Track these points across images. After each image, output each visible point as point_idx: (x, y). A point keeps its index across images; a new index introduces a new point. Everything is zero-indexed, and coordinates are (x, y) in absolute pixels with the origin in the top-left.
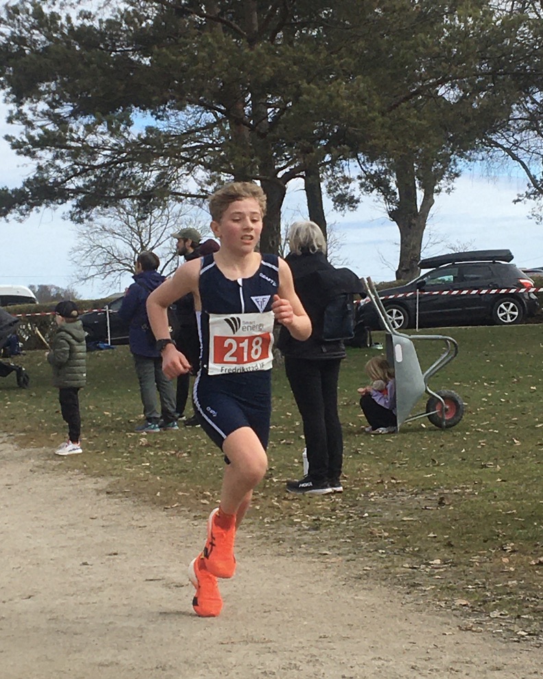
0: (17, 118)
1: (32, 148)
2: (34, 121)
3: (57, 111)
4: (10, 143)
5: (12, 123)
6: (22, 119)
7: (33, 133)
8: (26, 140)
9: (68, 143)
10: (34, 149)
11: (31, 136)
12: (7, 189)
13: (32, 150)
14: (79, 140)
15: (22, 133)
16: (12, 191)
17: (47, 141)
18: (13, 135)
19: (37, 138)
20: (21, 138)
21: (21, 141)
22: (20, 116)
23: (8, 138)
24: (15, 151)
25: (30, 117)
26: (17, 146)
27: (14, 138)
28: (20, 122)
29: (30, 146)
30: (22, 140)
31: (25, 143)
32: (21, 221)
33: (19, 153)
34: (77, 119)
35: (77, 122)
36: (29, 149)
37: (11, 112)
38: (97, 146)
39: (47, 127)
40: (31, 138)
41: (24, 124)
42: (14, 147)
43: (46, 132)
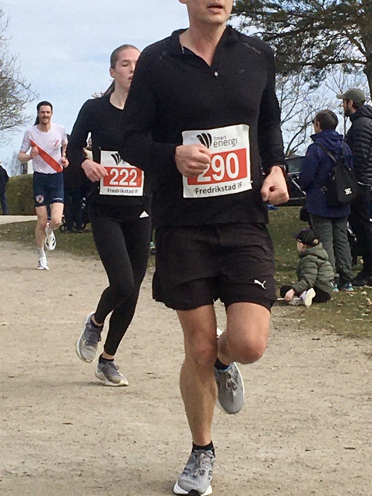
9: (264, 8)
14: (275, 6)
17: (244, 6)
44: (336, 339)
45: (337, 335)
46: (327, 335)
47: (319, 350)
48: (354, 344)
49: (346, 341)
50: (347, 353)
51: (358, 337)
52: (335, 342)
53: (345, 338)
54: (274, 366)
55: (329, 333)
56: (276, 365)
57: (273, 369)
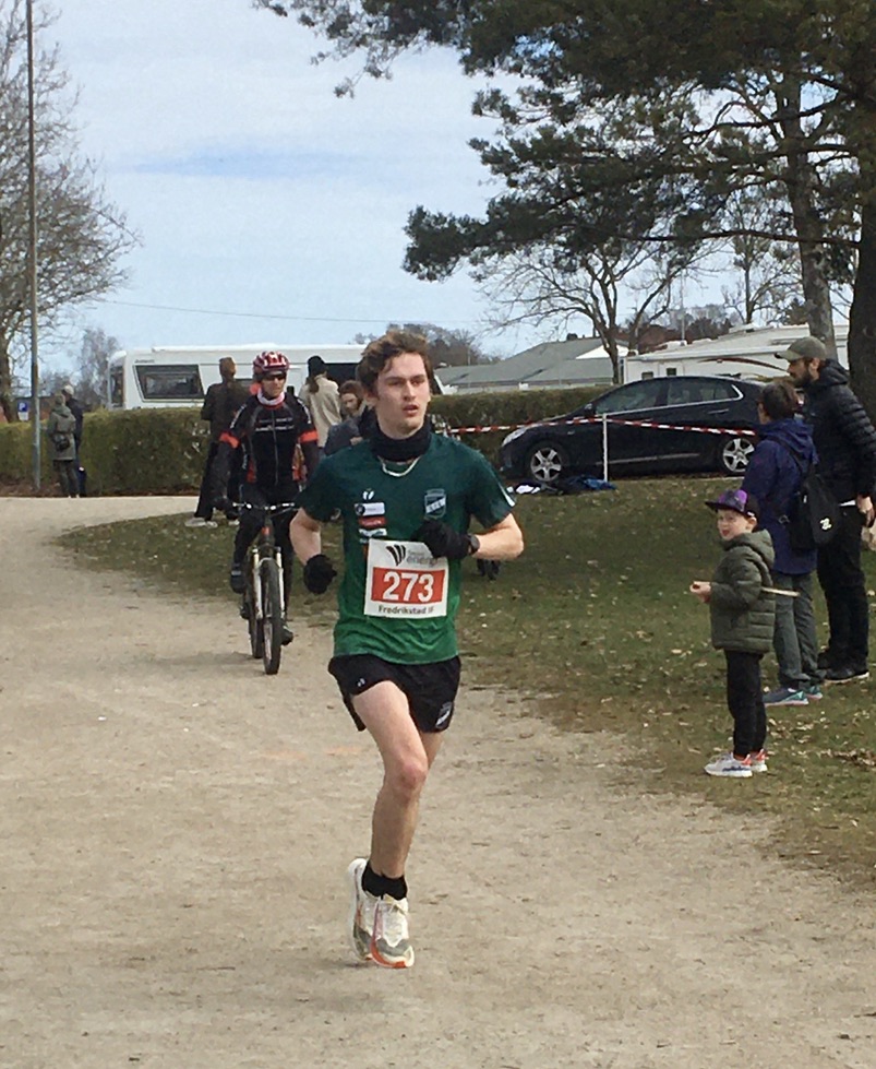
0: (492, 107)
1: (519, 163)
2: (519, 110)
3: (558, 90)
4: (480, 153)
5: (481, 114)
6: (500, 107)
7: (518, 133)
8: (508, 147)
9: (583, 154)
10: (523, 165)
11: (518, 139)
12: (452, 220)
14: (599, 148)
15: (499, 133)
16: (460, 221)
17: (546, 151)
18: (485, 139)
19: (528, 146)
20: (498, 143)
21: (499, 149)
22: (495, 100)
23: (476, 144)
24: (489, 166)
25: (514, 101)
26: (498, 161)
27: (487, 144)
28: (496, 114)
29: (514, 158)
30: (502, 148)
31: (507, 152)
32: (479, 278)
34: (591, 105)
35: (593, 110)
37: (480, 94)
39: (541, 122)
40: (517, 144)
41: (502, 116)
42: (486, 160)
43: (545, 132)
44: (711, 815)
45: (715, 806)
46: (700, 805)
47: (685, 839)
48: (743, 826)
49: (730, 819)
50: (729, 847)
51: (749, 810)
52: (711, 821)
53: (727, 812)
54: (610, 876)
55: (702, 801)
56: (614, 873)
57: (609, 880)
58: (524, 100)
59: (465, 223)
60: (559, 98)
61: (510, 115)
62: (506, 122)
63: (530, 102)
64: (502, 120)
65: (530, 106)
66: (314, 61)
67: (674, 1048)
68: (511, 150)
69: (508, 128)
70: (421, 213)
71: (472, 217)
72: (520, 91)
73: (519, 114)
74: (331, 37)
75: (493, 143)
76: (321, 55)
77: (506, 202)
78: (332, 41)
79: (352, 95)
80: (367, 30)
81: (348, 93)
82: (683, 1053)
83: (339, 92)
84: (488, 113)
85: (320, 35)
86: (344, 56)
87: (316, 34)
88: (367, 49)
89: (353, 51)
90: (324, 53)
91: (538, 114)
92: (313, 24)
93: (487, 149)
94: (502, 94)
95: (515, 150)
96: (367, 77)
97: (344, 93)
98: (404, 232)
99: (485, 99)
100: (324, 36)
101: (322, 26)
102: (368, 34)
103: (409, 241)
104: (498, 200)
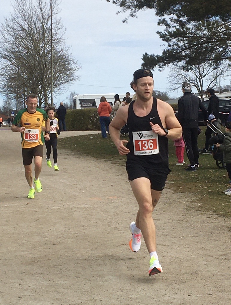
0: (163, 23)
1: (170, 38)
2: (170, 24)
3: (181, 19)
4: (160, 35)
5: (160, 25)
6: (165, 23)
7: (170, 30)
8: (167, 33)
9: (187, 35)
10: (171, 38)
11: (170, 32)
12: (154, 56)
13: (170, 39)
14: (192, 33)
15: (165, 30)
16: (156, 56)
17: (177, 34)
18: (161, 31)
19: (173, 33)
20: (164, 33)
21: (164, 34)
22: (164, 22)
23: (158, 33)
24: (162, 39)
25: (169, 22)
26: (163, 36)
27: (161, 32)
28: (164, 25)
29: (169, 36)
30: (165, 33)
31: (167, 35)
32: (161, 71)
33: (163, 40)
34: (190, 23)
35: (190, 24)
36: (169, 38)
37: (160, 20)
38: (201, 37)
39: (176, 27)
40: (170, 33)
41: (166, 26)
42: (161, 37)
43: (177, 29)
48: (224, 221)
50: (219, 227)
51: (226, 216)
56: (183, 235)
57: (182, 238)
58: (171, 21)
59: (157, 56)
60: (181, 21)
61: (168, 25)
62: (167, 27)
63: (173, 21)
64: (165, 27)
65: (173, 23)
66: (117, 14)
67: (193, 296)
68: (168, 34)
69: (167, 29)
70: (146, 54)
71: (159, 55)
72: (170, 18)
73: (170, 25)
74: (121, 6)
75: (163, 32)
76: (119, 12)
77: (168, 51)
78: (121, 8)
79: (127, 22)
80: (131, 4)
81: (126, 22)
82: (197, 298)
83: (124, 22)
84: (162, 25)
85: (118, 6)
86: (125, 12)
87: (117, 6)
88: (130, 10)
89: (127, 10)
90: (120, 11)
91: (175, 25)
92: (116, 3)
93: (161, 34)
94: (166, 19)
95: (169, 34)
96: (131, 17)
97: (125, 22)
98: (142, 60)
99: (161, 21)
100: (119, 7)
101: (118, 4)
102: (131, 6)
103: (143, 62)
104: (166, 50)
